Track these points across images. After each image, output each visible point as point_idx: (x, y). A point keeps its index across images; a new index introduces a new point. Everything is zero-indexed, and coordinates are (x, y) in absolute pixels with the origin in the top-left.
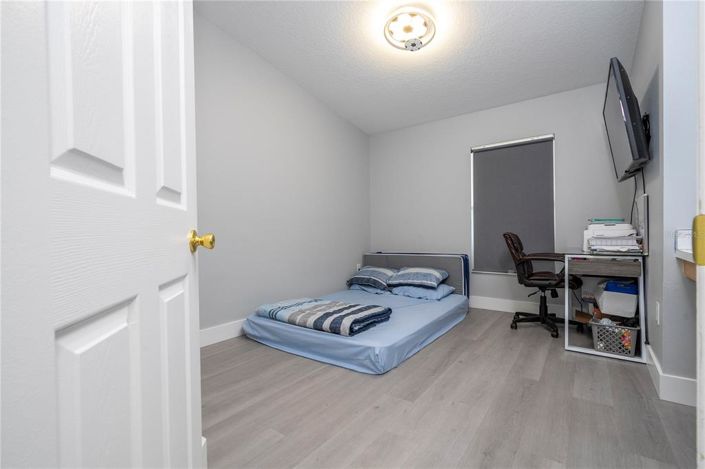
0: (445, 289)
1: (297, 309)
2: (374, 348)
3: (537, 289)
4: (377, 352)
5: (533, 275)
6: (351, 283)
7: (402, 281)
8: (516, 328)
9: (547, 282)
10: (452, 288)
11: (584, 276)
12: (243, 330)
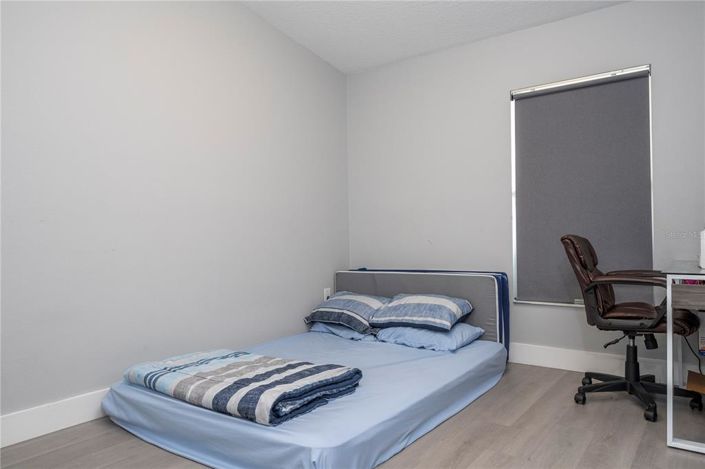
0: (466, 332)
1: (192, 372)
2: (310, 450)
3: (620, 334)
4: (314, 458)
5: (614, 308)
6: (312, 321)
7: (393, 318)
8: (584, 402)
9: (637, 323)
10: (479, 330)
11: (700, 311)
12: (103, 409)
